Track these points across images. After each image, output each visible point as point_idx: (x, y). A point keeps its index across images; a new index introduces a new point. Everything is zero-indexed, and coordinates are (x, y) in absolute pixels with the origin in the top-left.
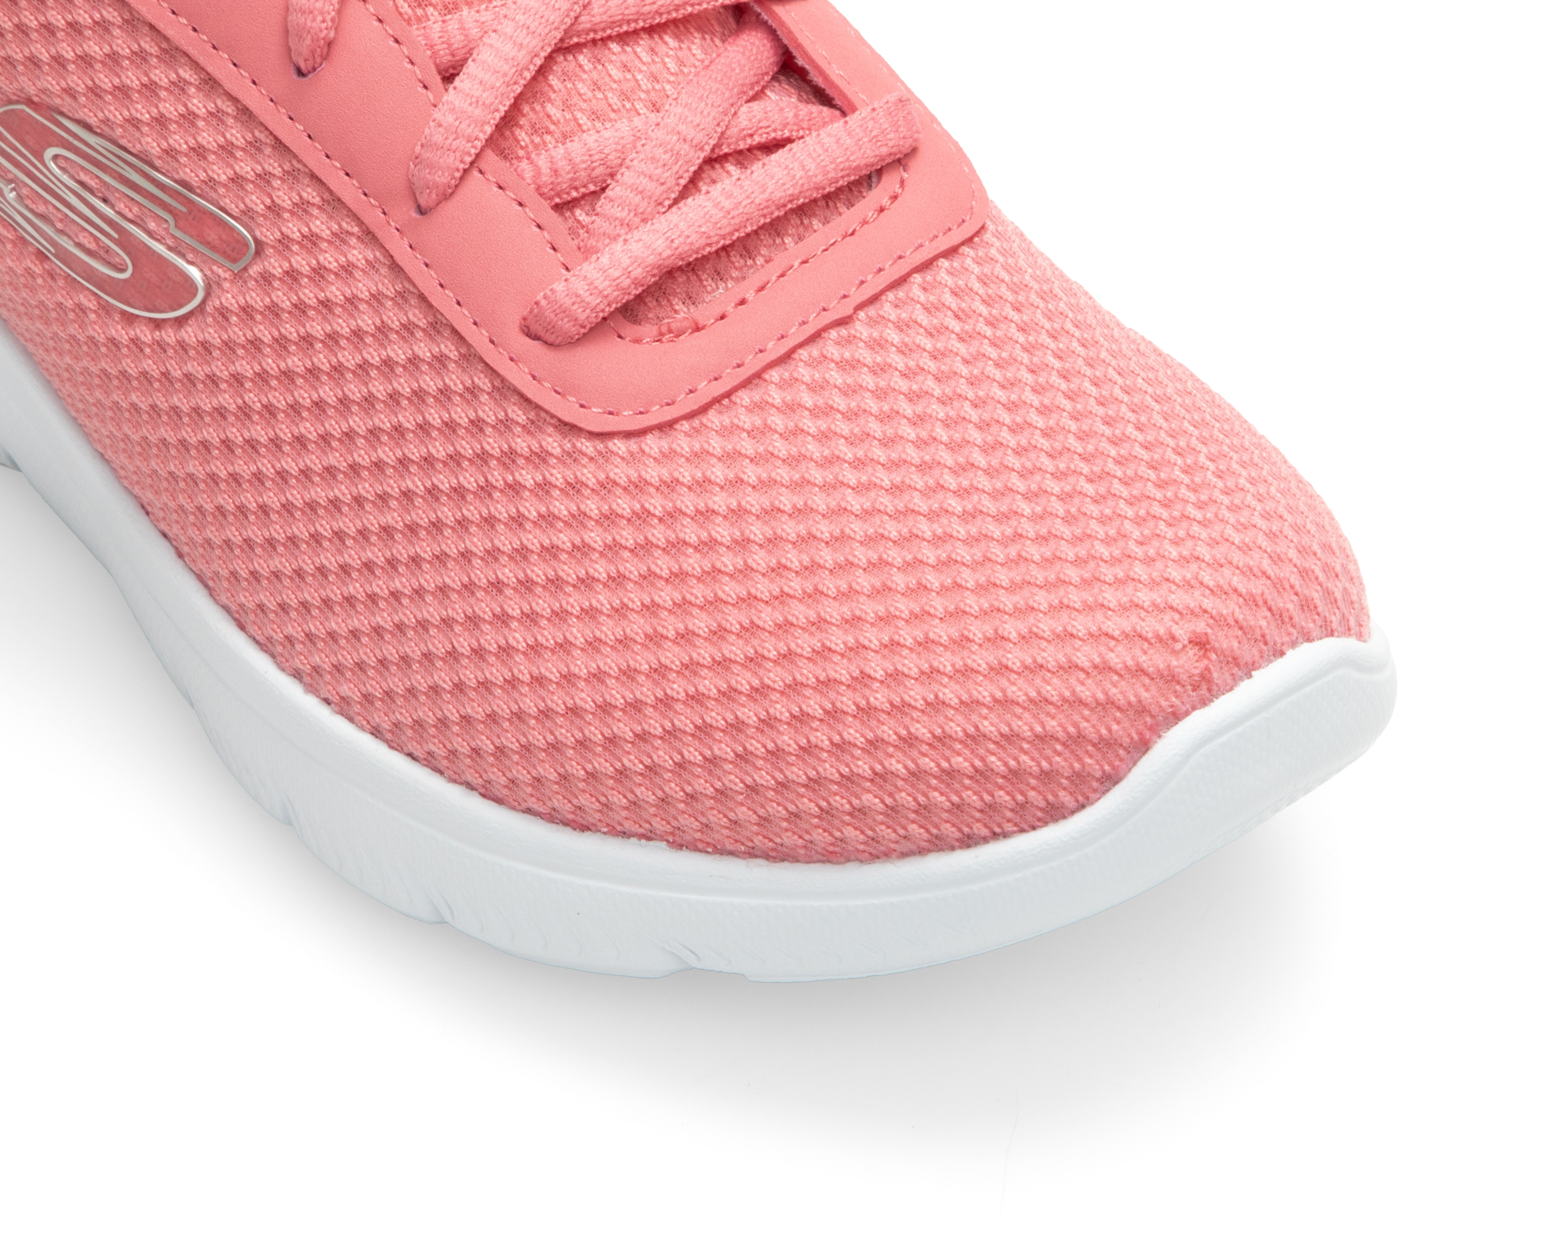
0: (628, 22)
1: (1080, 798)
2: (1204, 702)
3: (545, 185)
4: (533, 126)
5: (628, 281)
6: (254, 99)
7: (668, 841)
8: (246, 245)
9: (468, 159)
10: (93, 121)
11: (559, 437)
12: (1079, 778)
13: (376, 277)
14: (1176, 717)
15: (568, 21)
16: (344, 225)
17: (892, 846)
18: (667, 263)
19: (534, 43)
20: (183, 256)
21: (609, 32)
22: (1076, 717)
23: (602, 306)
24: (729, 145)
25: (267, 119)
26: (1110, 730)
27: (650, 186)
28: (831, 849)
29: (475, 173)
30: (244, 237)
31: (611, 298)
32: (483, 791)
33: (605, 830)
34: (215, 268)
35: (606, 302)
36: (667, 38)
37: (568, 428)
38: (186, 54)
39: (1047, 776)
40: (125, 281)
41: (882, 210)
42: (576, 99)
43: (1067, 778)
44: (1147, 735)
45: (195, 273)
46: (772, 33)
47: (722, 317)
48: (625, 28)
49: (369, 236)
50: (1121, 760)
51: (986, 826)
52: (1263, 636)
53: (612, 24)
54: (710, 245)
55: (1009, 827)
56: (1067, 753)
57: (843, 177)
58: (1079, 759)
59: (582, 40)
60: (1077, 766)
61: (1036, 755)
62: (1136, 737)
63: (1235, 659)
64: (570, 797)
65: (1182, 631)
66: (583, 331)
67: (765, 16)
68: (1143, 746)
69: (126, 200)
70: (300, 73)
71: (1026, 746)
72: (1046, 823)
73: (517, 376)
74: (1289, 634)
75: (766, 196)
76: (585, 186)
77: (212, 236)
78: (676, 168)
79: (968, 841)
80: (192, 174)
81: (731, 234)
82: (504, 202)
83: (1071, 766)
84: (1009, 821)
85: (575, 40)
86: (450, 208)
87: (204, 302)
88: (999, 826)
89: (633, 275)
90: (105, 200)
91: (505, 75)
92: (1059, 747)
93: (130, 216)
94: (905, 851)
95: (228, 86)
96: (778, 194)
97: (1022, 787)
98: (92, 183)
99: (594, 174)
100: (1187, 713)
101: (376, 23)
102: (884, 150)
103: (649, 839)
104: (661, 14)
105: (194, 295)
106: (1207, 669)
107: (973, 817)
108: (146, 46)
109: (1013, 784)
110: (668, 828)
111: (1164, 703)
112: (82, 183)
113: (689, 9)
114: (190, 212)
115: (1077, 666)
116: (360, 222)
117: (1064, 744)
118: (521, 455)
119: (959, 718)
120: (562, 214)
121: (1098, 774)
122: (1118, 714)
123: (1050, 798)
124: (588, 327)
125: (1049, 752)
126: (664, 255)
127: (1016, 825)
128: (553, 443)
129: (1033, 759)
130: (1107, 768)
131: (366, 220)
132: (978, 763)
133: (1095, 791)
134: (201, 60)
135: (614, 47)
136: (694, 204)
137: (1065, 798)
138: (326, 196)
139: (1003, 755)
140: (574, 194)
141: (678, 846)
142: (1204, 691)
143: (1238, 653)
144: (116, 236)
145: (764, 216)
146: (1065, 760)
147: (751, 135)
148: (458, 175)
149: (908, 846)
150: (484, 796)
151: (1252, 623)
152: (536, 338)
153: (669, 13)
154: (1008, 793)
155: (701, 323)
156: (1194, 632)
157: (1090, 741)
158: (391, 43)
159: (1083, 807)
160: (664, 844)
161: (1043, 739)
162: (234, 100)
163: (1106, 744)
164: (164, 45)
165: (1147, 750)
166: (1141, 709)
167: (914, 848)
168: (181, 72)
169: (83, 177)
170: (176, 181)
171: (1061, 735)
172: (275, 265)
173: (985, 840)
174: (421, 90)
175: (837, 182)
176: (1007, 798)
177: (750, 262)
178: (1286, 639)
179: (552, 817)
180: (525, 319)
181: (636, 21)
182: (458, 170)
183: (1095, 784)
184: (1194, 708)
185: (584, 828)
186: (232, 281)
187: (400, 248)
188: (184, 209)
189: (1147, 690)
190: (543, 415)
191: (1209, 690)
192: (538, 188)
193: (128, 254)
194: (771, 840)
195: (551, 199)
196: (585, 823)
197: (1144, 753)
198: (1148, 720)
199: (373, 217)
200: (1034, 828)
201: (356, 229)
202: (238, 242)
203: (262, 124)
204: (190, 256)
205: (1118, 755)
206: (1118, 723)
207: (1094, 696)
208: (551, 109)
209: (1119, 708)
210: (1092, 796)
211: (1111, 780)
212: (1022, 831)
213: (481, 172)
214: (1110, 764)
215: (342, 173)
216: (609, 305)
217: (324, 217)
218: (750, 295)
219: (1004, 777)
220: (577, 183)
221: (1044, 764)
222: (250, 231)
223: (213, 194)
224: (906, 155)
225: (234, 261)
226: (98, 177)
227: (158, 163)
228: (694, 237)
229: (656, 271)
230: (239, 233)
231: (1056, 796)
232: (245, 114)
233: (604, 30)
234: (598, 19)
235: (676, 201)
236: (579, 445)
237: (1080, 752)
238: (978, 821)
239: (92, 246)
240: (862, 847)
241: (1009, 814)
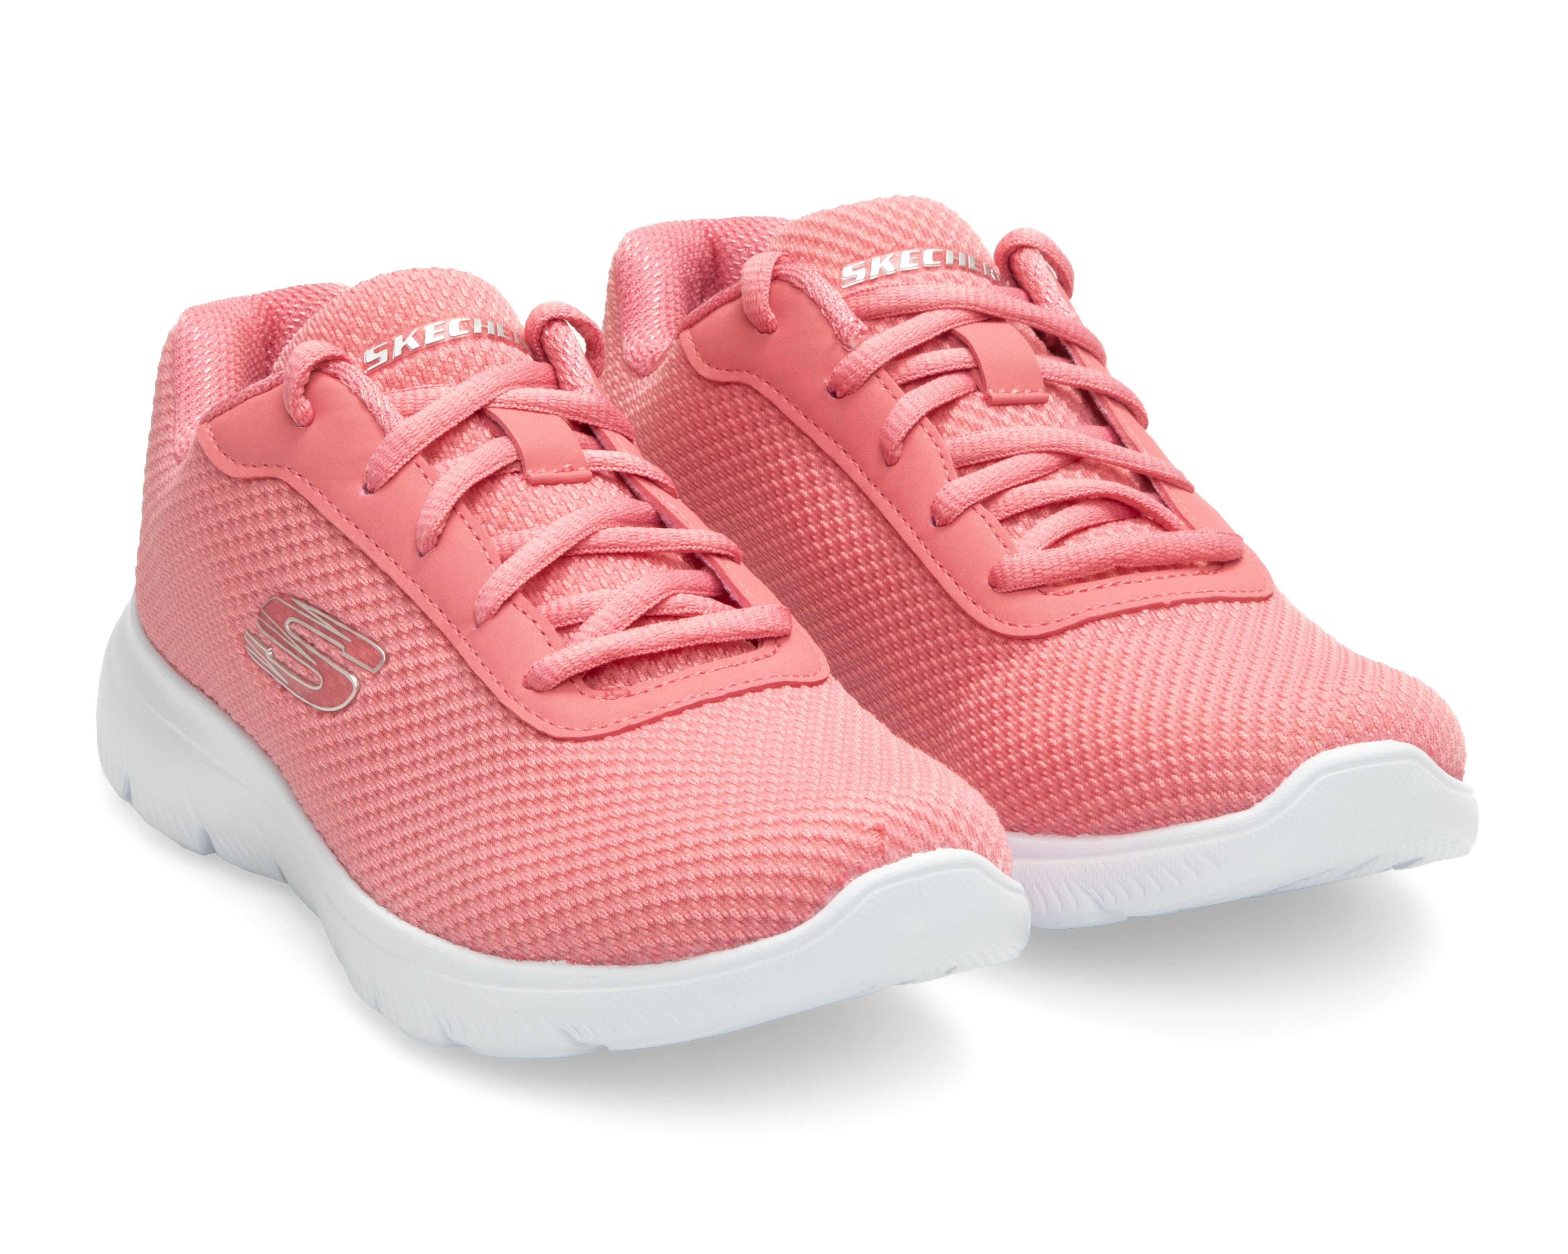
0: (620, 547)
1: (800, 917)
2: (879, 865)
3: (552, 615)
4: (554, 591)
5: (588, 658)
6: (395, 573)
7: (567, 959)
8: (381, 658)
9: (507, 595)
10: (309, 597)
11: (535, 741)
12: (800, 902)
13: (450, 667)
14: (861, 870)
15: (581, 537)
16: (436, 640)
17: (689, 947)
18: (614, 653)
19: (558, 542)
20: (347, 669)
21: (608, 550)
22: (799, 865)
23: (569, 669)
24: (668, 610)
25: (400, 582)
26: (819, 874)
27: (613, 617)
28: (655, 952)
29: (511, 606)
30: (380, 653)
31: (576, 665)
32: (471, 945)
33: (533, 956)
34: (363, 673)
35: (572, 667)
36: (645, 562)
37: (542, 735)
38: (362, 551)
39: (780, 900)
40: (319, 691)
41: (758, 660)
42: (582, 579)
43: (792, 902)
44: (842, 878)
45: (354, 680)
46: (712, 573)
47: (646, 691)
48: (618, 550)
49: (450, 646)
50: (825, 893)
51: (743, 932)
52: (922, 835)
53: (610, 546)
54: (642, 650)
55: (756, 933)
56: (792, 886)
57: (735, 635)
58: (800, 891)
59: (590, 552)
60: (798, 894)
61: (774, 886)
62: (834, 878)
63: (901, 843)
64: (515, 937)
65: (870, 823)
66: (557, 682)
67: (710, 565)
68: (839, 886)
69: (322, 642)
70: (421, 555)
71: (768, 880)
72: (779, 933)
73: (518, 709)
74: (940, 839)
75: (682, 632)
76: (576, 618)
77: (363, 655)
78: (629, 610)
79: (733, 943)
80: (356, 618)
81: (657, 647)
82: (526, 621)
83: (794, 894)
84: (757, 929)
85: (587, 551)
86: (494, 623)
87: (356, 695)
88: (751, 932)
89: (591, 655)
90: (312, 645)
91: (537, 556)
92: (787, 882)
93: (323, 650)
94: (697, 951)
95: (381, 566)
96: (689, 633)
97: (765, 907)
98: (306, 635)
99: (582, 612)
100: (868, 870)
101: (467, 529)
102: (763, 628)
103: (557, 960)
104: (641, 547)
105: (351, 692)
106: (882, 844)
107: (735, 926)
108: (340, 549)
109: (759, 904)
110: (567, 949)
111: (854, 861)
112: (302, 637)
113: (660, 548)
114: (353, 642)
115: (803, 836)
116: (445, 638)
117: (791, 880)
118: (514, 752)
119: (732, 866)
120: (562, 635)
121: (811, 900)
122: (825, 864)
123: (781, 914)
124: (560, 680)
125: (782, 885)
126: (613, 648)
127: (761, 932)
128: (533, 744)
129: (772, 888)
130: (816, 897)
131: (448, 636)
132: (740, 891)
133: (809, 912)
134: (368, 553)
135: (611, 559)
136: (637, 631)
137: (790, 915)
138: (428, 624)
139: (755, 886)
140: (570, 622)
141: (572, 961)
142: (880, 859)
143: (904, 840)
144: (315, 663)
145: (680, 643)
146: (791, 890)
147: (683, 608)
148: (499, 603)
149: (698, 948)
150: (471, 949)
151: (916, 826)
152: (531, 688)
153: (646, 547)
154: (756, 910)
155: (632, 693)
156: (877, 824)
157: (806, 879)
158: (474, 539)
159: (801, 923)
160: (564, 962)
161: (779, 876)
162: (384, 574)
163: (816, 882)
164: (350, 547)
165: (842, 888)
166: (838, 863)
167: (702, 949)
168: (357, 561)
169: (302, 632)
170: (347, 625)
171: (789, 874)
172: (395, 666)
173: (743, 942)
174: (487, 563)
175: (730, 637)
176: (756, 913)
177: (670, 670)
178: (938, 841)
179: (506, 954)
180: (525, 677)
181: (625, 547)
182: (499, 600)
183: (809, 907)
184: (873, 868)
185: (522, 958)
186: (371, 680)
187: (463, 647)
188: (350, 641)
189: (844, 852)
190: (528, 729)
191: (883, 858)
192: (548, 617)
193: (322, 674)
194: (622, 950)
195: (555, 624)
196: (524, 955)
197: (840, 891)
198: (843, 869)
199: (452, 634)
200: (772, 935)
201: (442, 642)
202: (377, 656)
203: (398, 587)
204: (351, 668)
205: (823, 890)
206: (824, 869)
207: (811, 852)
208: (566, 583)
209: (825, 861)
210: (807, 915)
211: (818, 905)
212: (765, 937)
213: (515, 605)
214: (819, 896)
215: (437, 610)
216: (574, 669)
217: (425, 637)
218: (665, 683)
219: (754, 900)
220: (571, 616)
221: (778, 892)
222: (384, 650)
223: (366, 630)
224: (779, 637)
225: (373, 667)
226: (310, 631)
227: (340, 616)
228: (632, 643)
229: (606, 657)
230: (378, 651)
231: (785, 914)
232: (390, 581)
233: (605, 548)
234: (600, 541)
235: (627, 628)
236: (546, 744)
237: (800, 886)
238: (739, 929)
239: (304, 674)
240: (672, 949)
241: (757, 925)
